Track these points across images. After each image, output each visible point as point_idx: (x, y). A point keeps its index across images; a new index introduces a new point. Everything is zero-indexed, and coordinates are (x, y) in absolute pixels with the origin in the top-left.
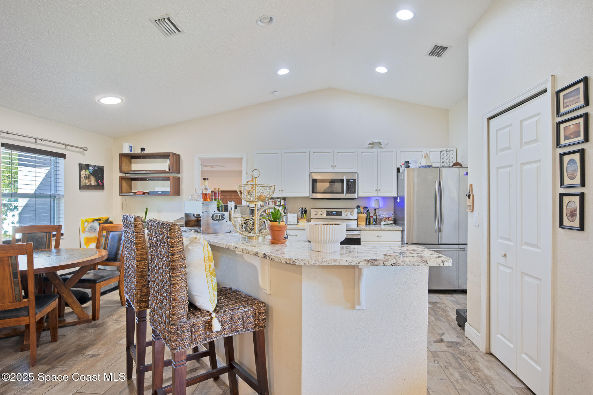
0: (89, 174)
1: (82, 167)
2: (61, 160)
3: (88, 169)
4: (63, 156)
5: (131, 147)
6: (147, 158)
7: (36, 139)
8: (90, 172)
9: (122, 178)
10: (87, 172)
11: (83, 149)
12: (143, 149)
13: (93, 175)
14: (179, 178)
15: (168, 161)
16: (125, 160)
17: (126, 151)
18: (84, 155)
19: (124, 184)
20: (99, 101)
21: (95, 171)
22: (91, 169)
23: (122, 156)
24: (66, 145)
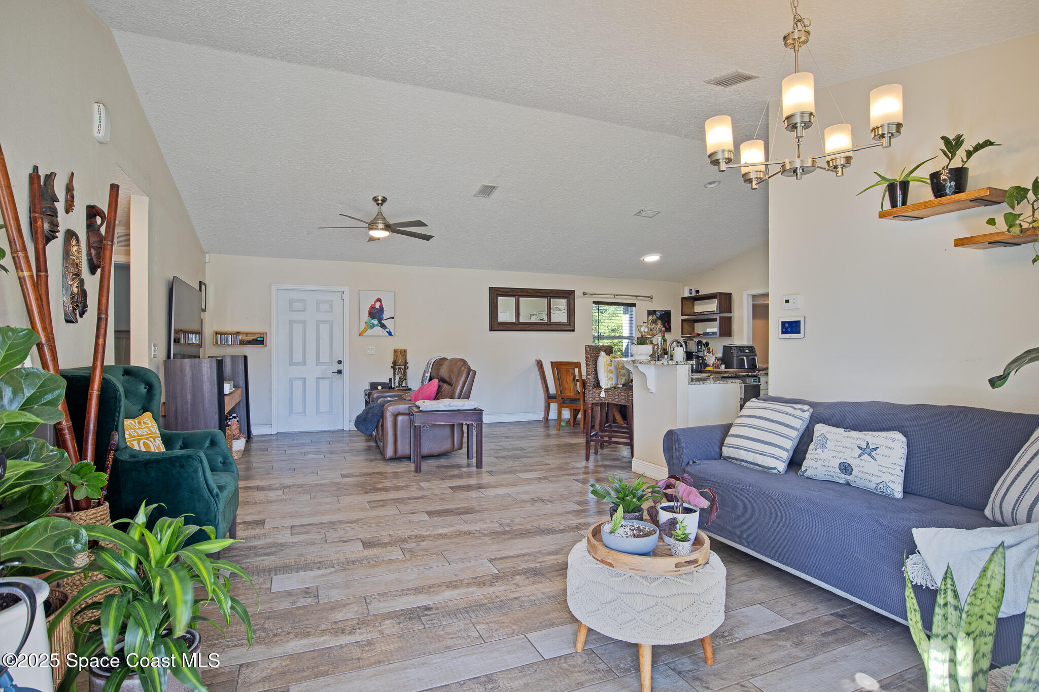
0: (656, 318)
1: (651, 313)
2: (634, 309)
3: (655, 314)
4: (634, 305)
5: (691, 289)
6: (700, 300)
7: (614, 295)
8: (657, 317)
9: (683, 321)
10: (655, 317)
11: (649, 297)
12: (697, 292)
13: (660, 320)
14: (731, 317)
15: (716, 301)
16: (688, 303)
17: (687, 294)
18: (652, 302)
19: (686, 326)
20: (643, 260)
21: (661, 315)
22: (658, 314)
23: (683, 299)
24: (636, 296)
